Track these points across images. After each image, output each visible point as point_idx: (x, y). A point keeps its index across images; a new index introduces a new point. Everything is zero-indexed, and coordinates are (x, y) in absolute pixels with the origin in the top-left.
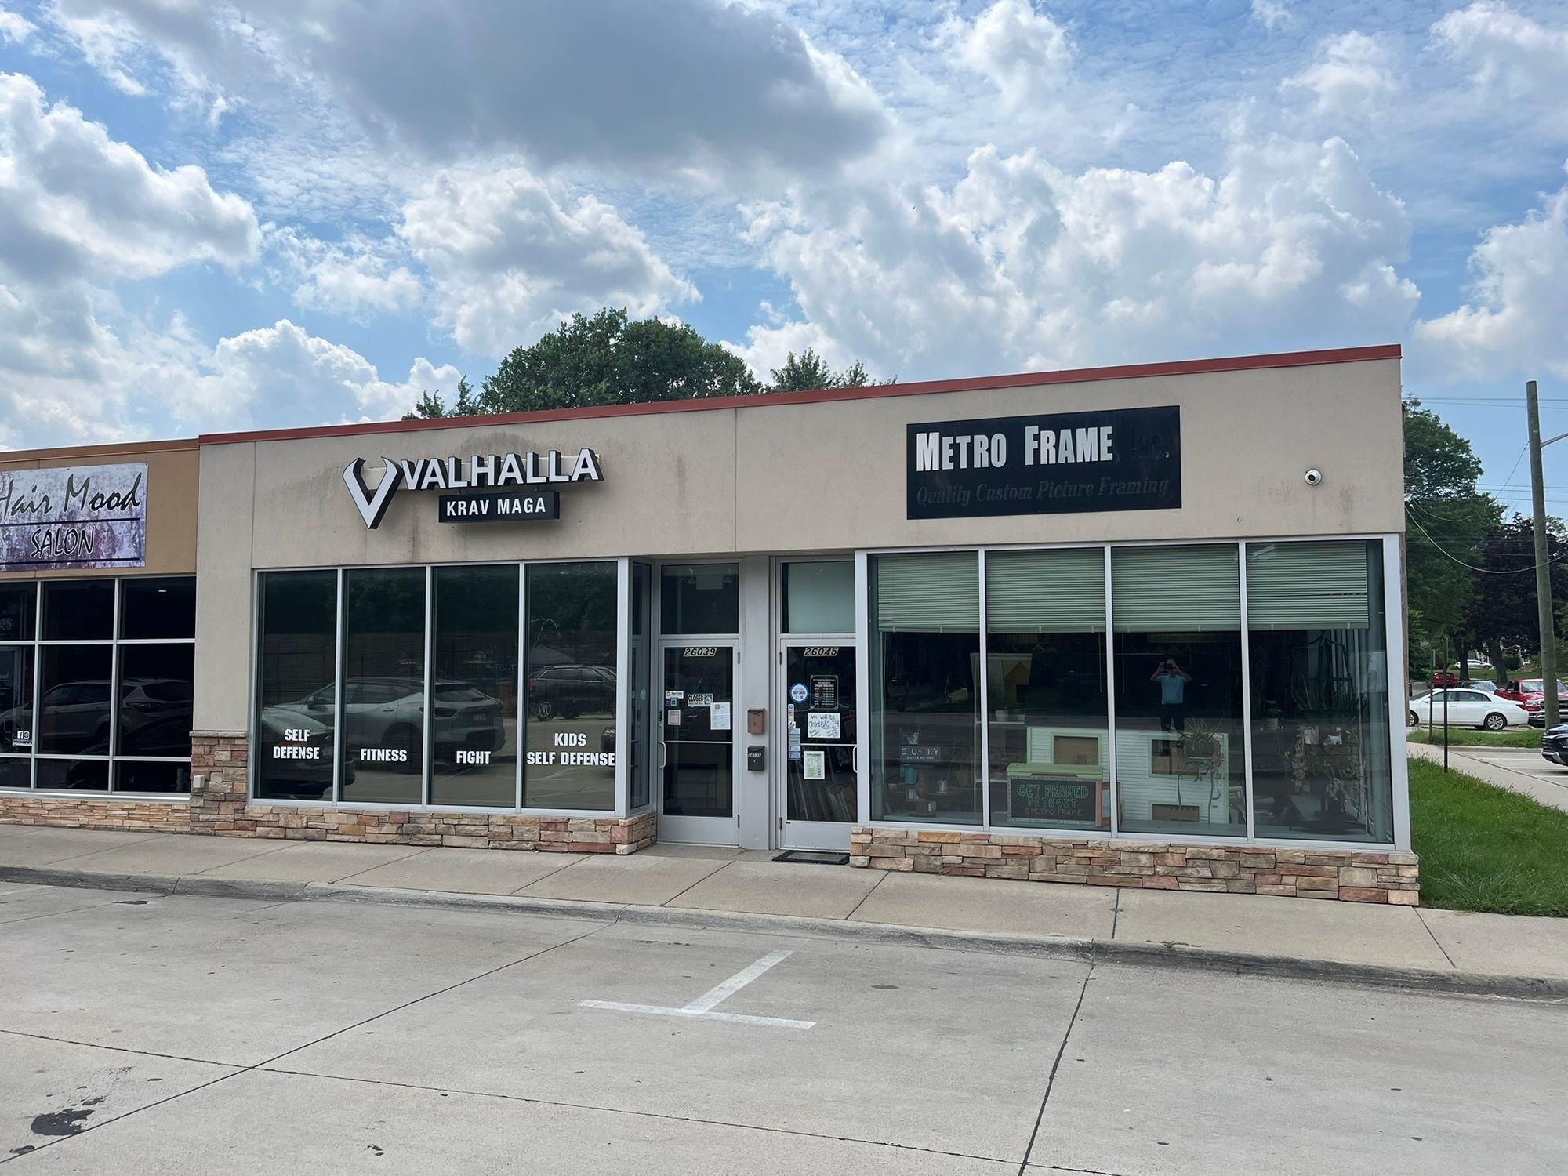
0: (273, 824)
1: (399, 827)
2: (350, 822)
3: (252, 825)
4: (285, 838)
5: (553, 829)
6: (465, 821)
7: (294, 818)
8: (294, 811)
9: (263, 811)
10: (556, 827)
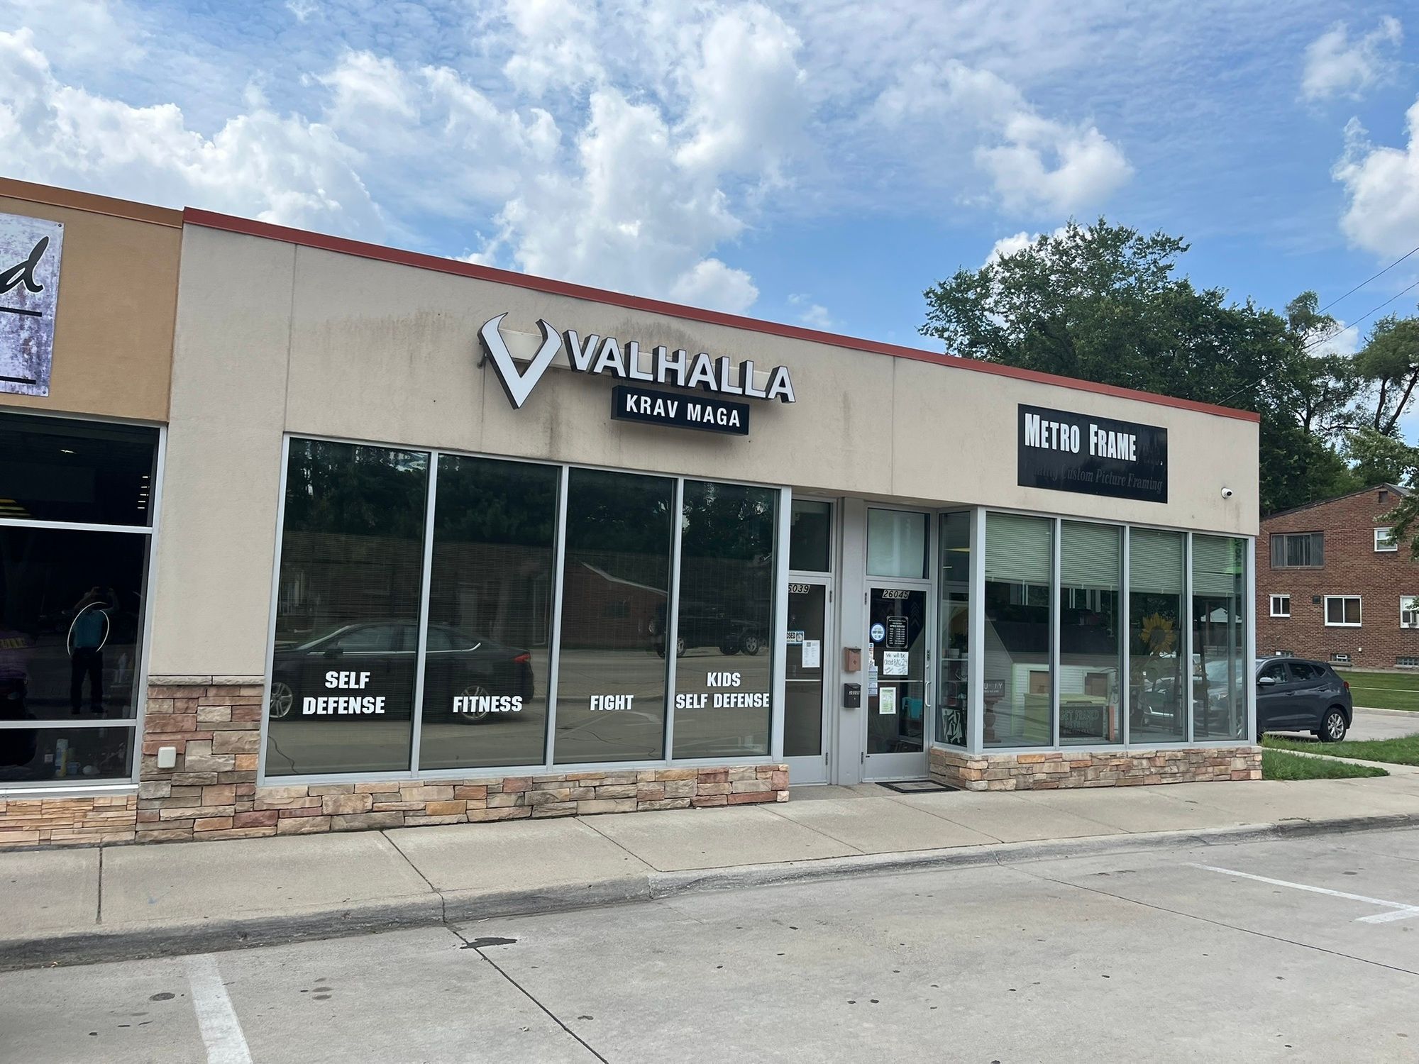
0: (312, 812)
1: (520, 797)
2: (444, 797)
3: (270, 817)
4: (331, 830)
5: (713, 780)
6: (609, 781)
7: (350, 799)
8: (349, 790)
9: (293, 794)
10: (715, 778)
